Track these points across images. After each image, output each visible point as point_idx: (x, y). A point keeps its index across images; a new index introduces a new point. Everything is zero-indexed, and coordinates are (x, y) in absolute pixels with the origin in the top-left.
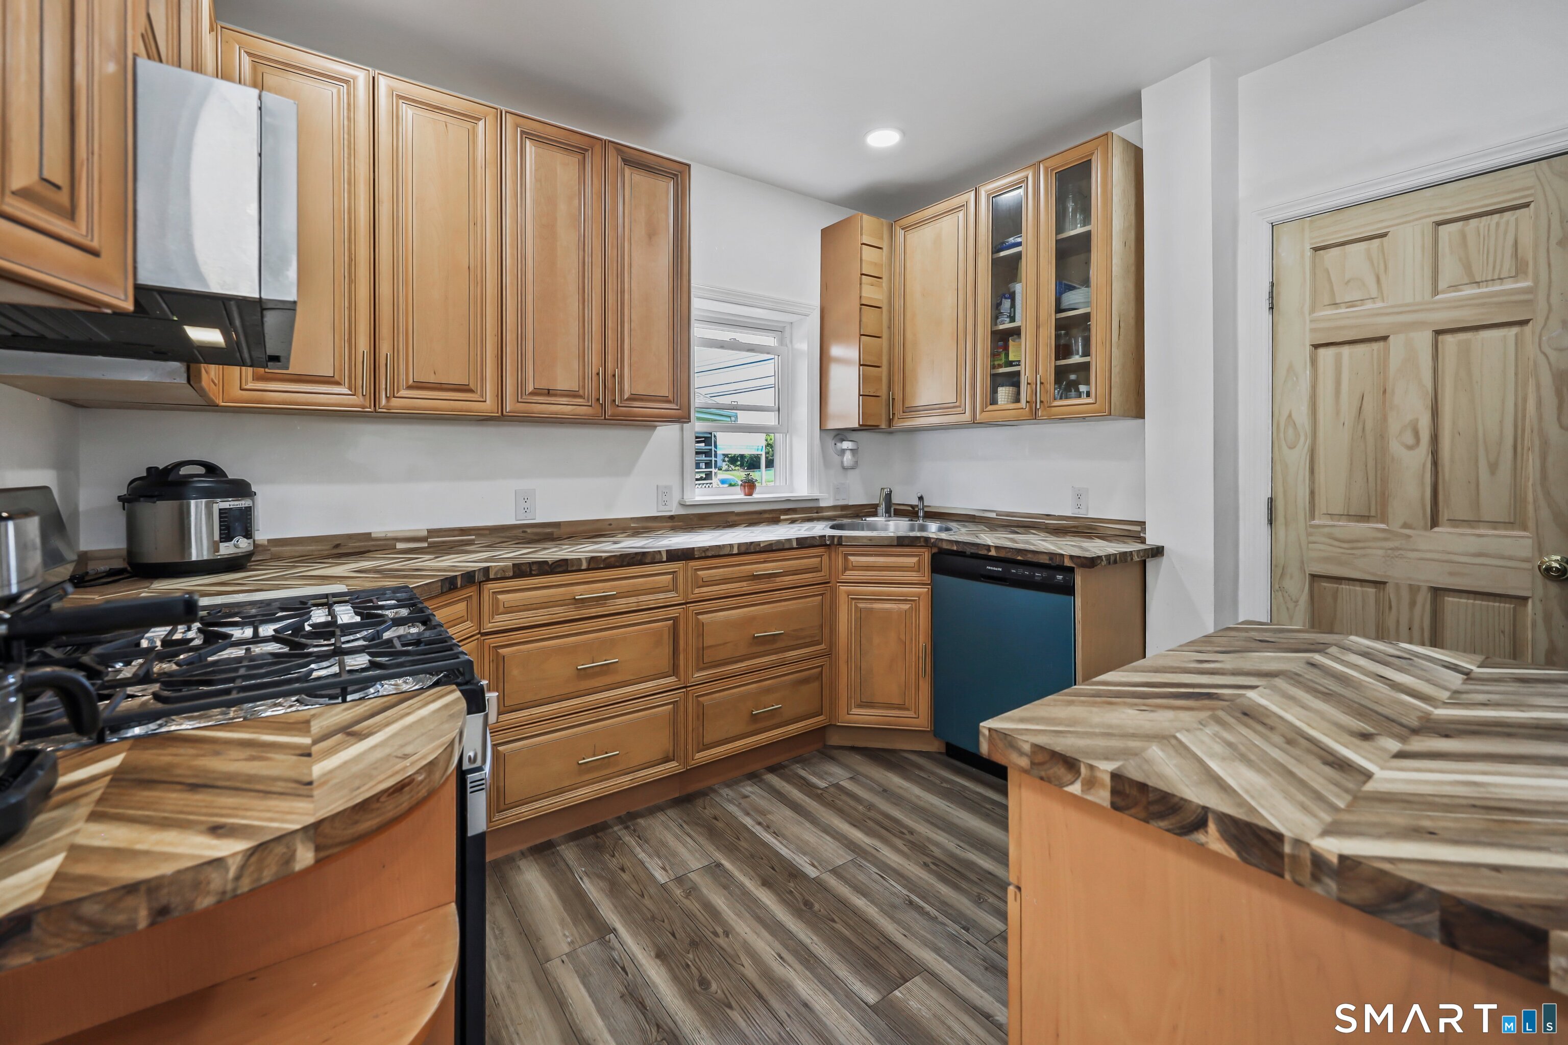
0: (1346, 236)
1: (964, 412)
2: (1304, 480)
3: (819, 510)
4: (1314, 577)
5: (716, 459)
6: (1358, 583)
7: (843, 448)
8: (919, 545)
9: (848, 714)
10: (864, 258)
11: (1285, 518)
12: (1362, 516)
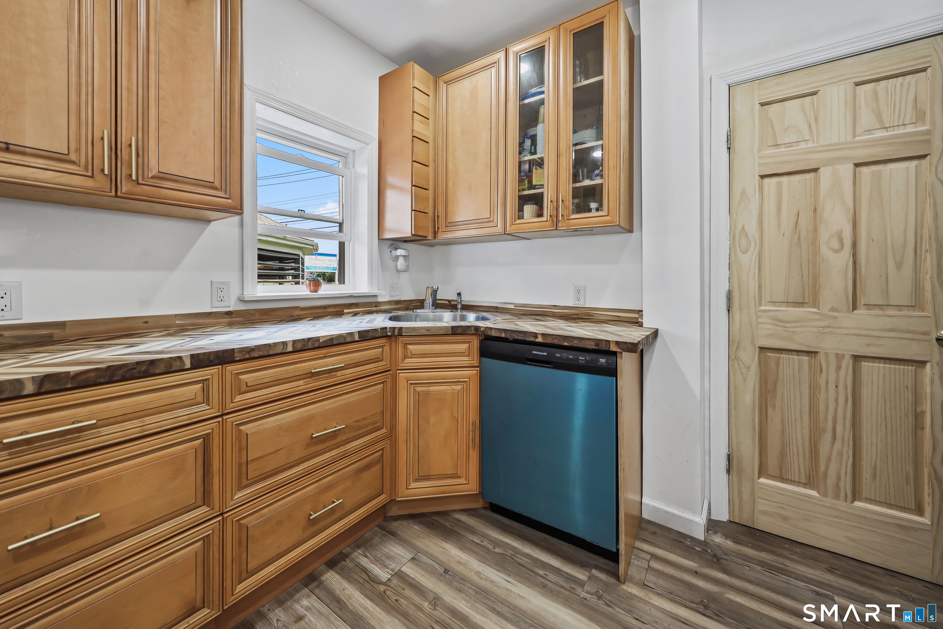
0: (786, 94)
1: (496, 225)
2: (754, 277)
3: (377, 304)
4: (762, 349)
5: (303, 273)
6: (795, 353)
7: (397, 255)
8: (470, 333)
9: (407, 489)
10: (415, 99)
11: (740, 305)
12: (798, 303)
